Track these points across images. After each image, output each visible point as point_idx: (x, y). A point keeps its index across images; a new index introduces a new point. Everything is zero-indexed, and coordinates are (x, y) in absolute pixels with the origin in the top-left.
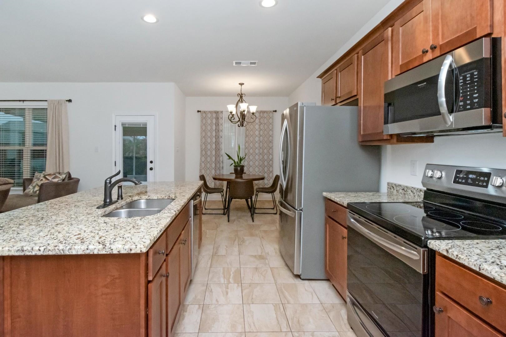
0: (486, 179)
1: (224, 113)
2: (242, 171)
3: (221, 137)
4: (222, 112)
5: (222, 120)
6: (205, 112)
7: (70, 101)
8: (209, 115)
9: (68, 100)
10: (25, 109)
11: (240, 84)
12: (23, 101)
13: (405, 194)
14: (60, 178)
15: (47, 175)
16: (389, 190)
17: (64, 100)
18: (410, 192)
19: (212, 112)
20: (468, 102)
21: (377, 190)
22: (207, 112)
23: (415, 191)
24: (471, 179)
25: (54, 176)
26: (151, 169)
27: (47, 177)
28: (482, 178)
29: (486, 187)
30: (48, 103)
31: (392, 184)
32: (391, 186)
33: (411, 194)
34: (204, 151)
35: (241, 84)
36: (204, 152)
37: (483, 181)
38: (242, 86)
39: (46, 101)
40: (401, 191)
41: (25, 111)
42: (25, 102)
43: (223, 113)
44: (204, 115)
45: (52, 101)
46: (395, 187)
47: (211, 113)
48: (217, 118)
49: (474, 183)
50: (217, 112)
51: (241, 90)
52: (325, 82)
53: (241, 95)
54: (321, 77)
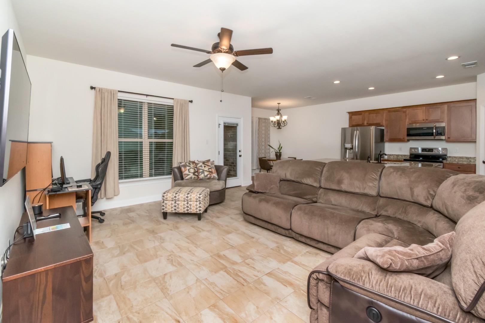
2: (280, 155)
7: (191, 102)
12: (147, 95)
13: (397, 157)
16: (388, 156)
17: (187, 100)
20: (440, 134)
26: (240, 156)
29: (432, 152)
30: (174, 102)
31: (391, 155)
35: (279, 104)
39: (173, 99)
40: (395, 156)
42: (148, 97)
45: (178, 100)
49: (428, 151)
51: (278, 107)
52: (352, 115)
53: (279, 110)
54: (349, 113)
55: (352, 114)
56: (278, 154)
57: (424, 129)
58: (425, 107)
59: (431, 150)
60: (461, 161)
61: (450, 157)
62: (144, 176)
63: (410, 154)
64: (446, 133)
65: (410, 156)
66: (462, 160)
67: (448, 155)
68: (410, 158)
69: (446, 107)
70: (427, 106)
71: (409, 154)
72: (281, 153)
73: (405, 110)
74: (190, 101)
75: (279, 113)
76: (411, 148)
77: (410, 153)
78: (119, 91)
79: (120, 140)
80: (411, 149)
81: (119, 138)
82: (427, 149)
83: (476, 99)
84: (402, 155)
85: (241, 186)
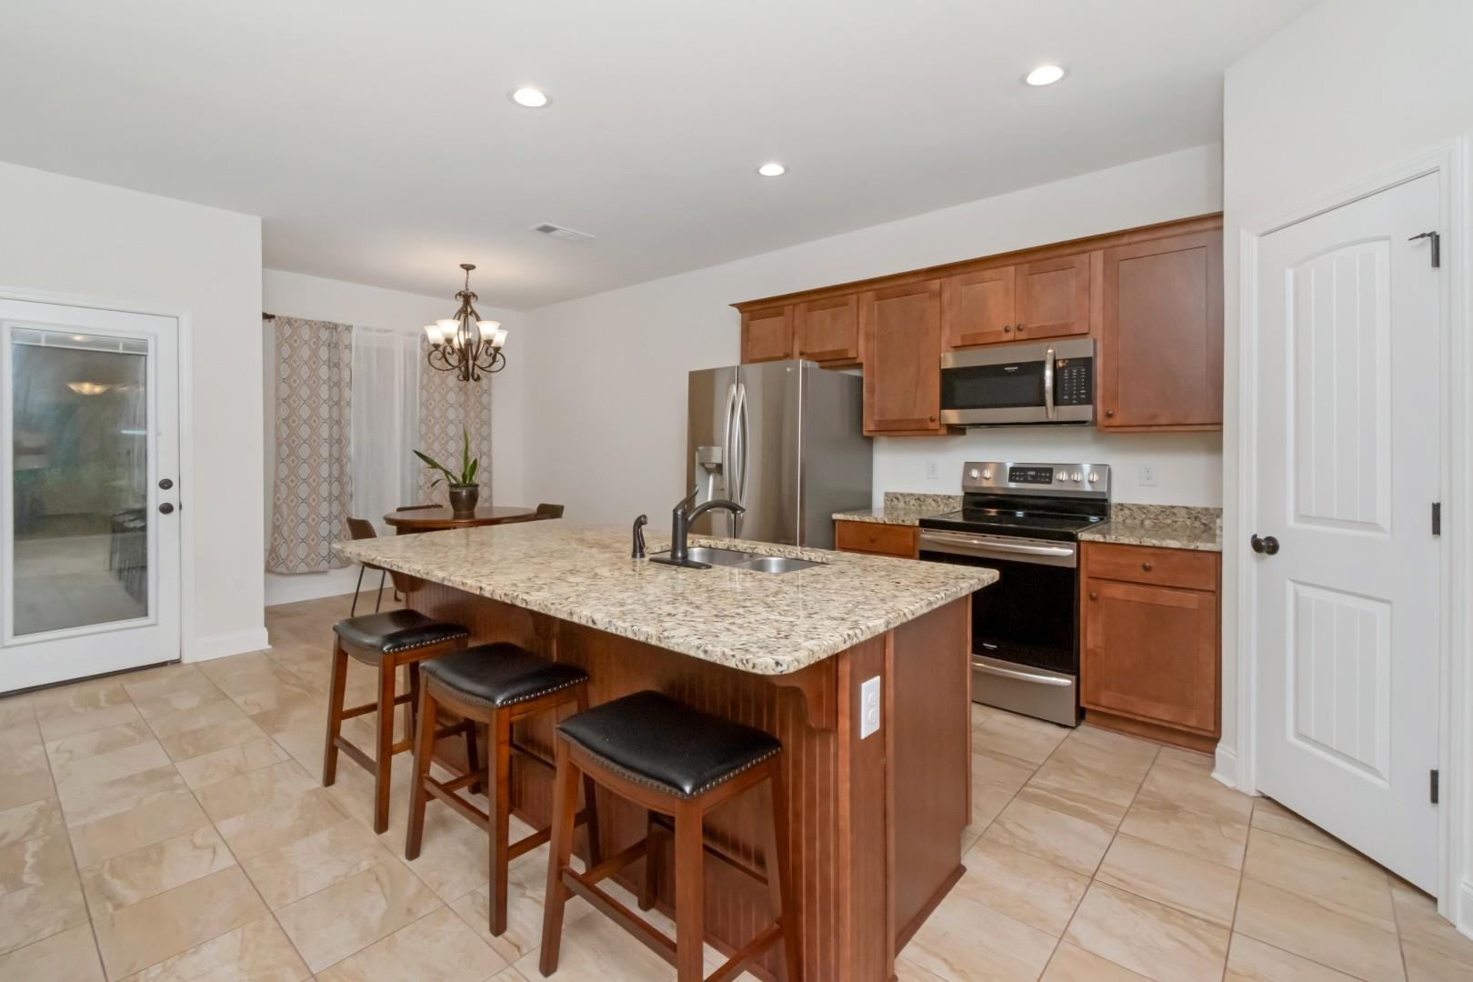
0: (1048, 475)
1: (354, 331)
2: (473, 497)
3: (349, 404)
4: (349, 328)
5: (351, 351)
6: (289, 321)
8: (306, 333)
11: (463, 266)
13: (920, 505)
16: (888, 503)
18: (930, 500)
19: (315, 324)
20: (1074, 397)
21: (867, 507)
22: (296, 321)
23: (939, 499)
24: (1030, 475)
26: (167, 509)
28: (1043, 474)
29: (1050, 482)
31: (895, 493)
32: (892, 498)
33: (933, 503)
34: (285, 447)
35: (468, 268)
36: (285, 450)
37: (1046, 477)
38: (470, 271)
40: (912, 502)
43: (350, 332)
44: (287, 331)
46: (900, 497)
47: (310, 326)
48: (333, 346)
49: (1035, 480)
50: (333, 327)
51: (467, 282)
52: (753, 318)
53: (467, 298)
54: (742, 307)
55: (753, 311)
56: (464, 494)
57: (1010, 374)
58: (1012, 269)
59: (1044, 473)
60: (1168, 525)
61: (1122, 506)
63: (967, 494)
64: (1099, 393)
65: (965, 502)
66: (1169, 521)
67: (1115, 499)
68: (965, 512)
69: (1097, 257)
70: (1020, 260)
71: (960, 493)
72: (477, 486)
73: (935, 284)
75: (469, 310)
76: (966, 463)
77: (964, 487)
80: (969, 466)
82: (1032, 469)
83: (1219, 216)
84: (935, 498)
85: (177, 662)
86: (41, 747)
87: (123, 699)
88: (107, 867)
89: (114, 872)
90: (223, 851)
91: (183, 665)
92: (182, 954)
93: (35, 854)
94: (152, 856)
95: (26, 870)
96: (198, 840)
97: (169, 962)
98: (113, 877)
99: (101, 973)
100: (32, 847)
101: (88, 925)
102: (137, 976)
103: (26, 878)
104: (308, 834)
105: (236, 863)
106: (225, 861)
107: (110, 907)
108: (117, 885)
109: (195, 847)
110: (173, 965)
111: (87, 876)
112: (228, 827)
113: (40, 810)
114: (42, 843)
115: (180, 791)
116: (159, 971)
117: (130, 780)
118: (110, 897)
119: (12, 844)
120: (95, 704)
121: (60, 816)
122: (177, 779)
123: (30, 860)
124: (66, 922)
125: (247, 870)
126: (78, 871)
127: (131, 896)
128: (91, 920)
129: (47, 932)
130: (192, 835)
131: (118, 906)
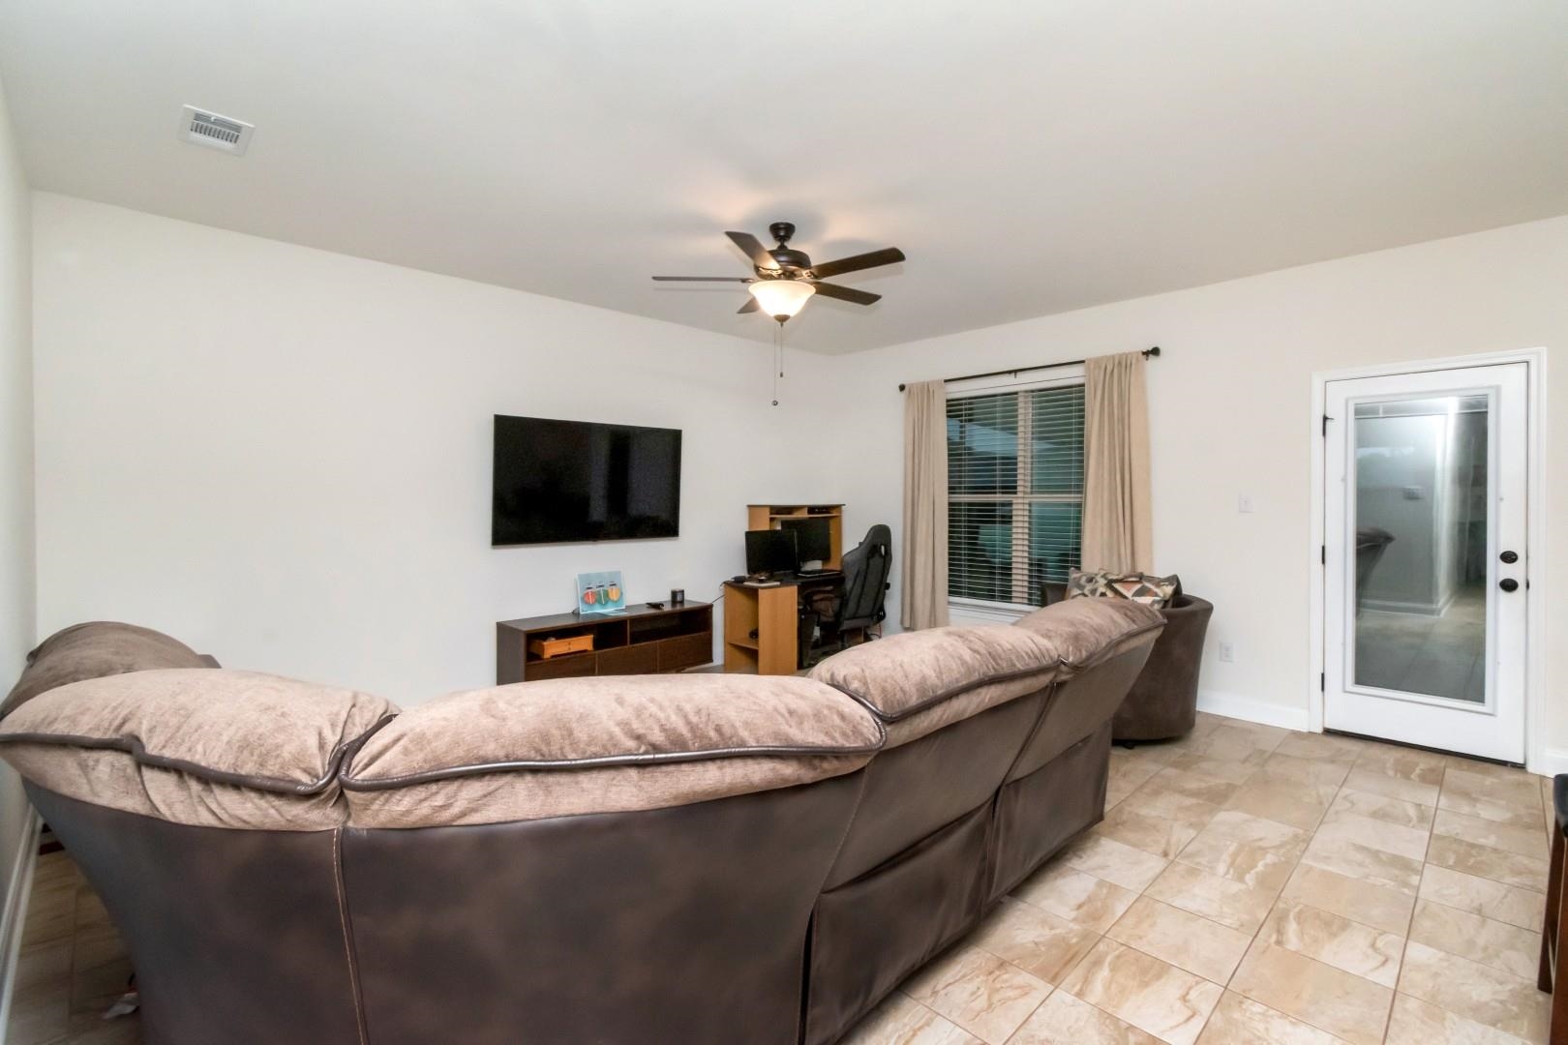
7: (1155, 352)
9: (1150, 349)
10: (1016, 393)
12: (1015, 372)
14: (1156, 595)
15: (1117, 581)
17: (1137, 352)
25: (1138, 586)
26: (1509, 586)
27: (1117, 586)
30: (1088, 369)
39: (1083, 362)
41: (1016, 399)
42: (1019, 374)
45: (1097, 361)
62: (1014, 600)
74: (1146, 354)
78: (946, 381)
79: (953, 500)
81: (950, 493)
85: (1521, 767)
86: (1337, 789)
87: (1435, 779)
88: (1297, 910)
89: (1299, 919)
90: (1392, 969)
91: (1526, 772)
92: (1284, 1015)
93: (1266, 865)
94: (1335, 926)
95: (1253, 872)
96: (1380, 944)
97: (1271, 1012)
98: (1295, 919)
99: (1229, 977)
100: (1270, 858)
101: (1251, 939)
102: (1245, 1000)
103: (1248, 877)
104: (1494, 1025)
105: (1394, 988)
106: (1386, 978)
107: (1274, 937)
108: (1292, 928)
109: (1373, 946)
110: (1272, 1017)
111: (1281, 905)
112: (1418, 952)
113: (1296, 836)
114: (1277, 861)
115: (1406, 891)
116: (1260, 1010)
117: (1376, 855)
118: (1280, 932)
119: (1261, 848)
120: (1406, 774)
121: (1303, 849)
122: (1415, 879)
123: (1260, 867)
124: (1242, 925)
125: (1396, 1002)
126: (1279, 896)
127: (1293, 942)
128: (1256, 936)
129: (1227, 922)
130: (1380, 934)
131: (1279, 943)
